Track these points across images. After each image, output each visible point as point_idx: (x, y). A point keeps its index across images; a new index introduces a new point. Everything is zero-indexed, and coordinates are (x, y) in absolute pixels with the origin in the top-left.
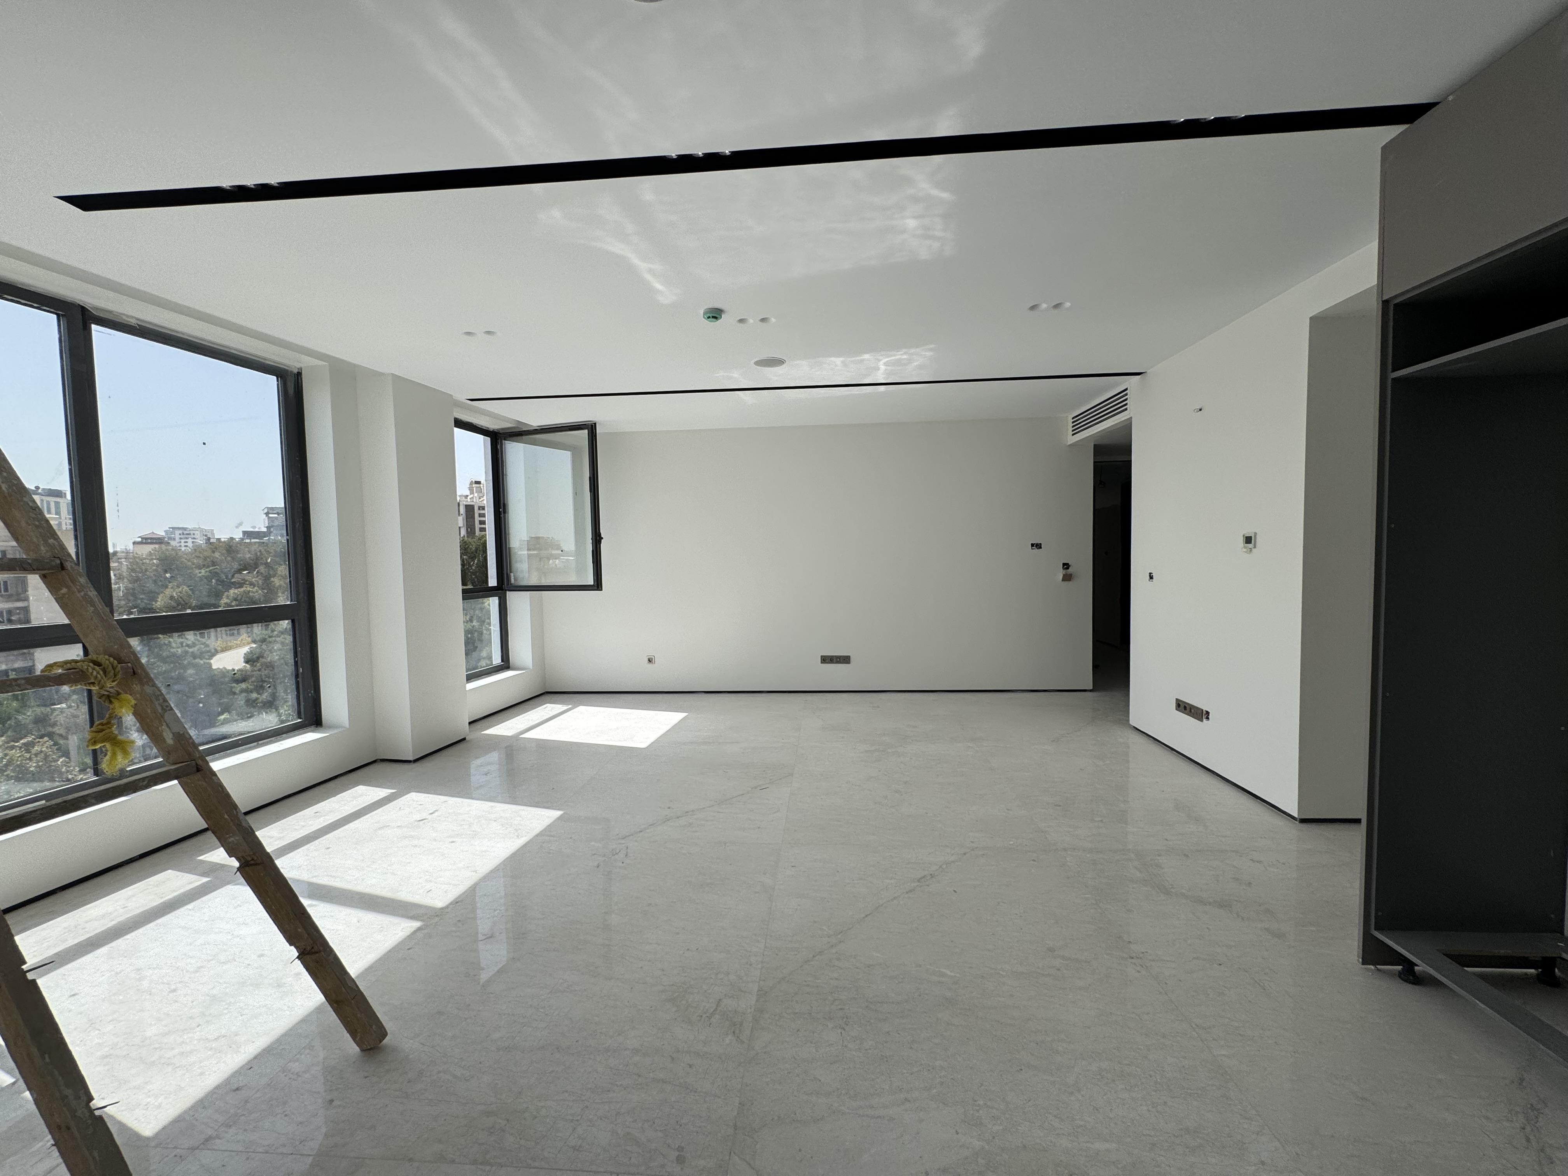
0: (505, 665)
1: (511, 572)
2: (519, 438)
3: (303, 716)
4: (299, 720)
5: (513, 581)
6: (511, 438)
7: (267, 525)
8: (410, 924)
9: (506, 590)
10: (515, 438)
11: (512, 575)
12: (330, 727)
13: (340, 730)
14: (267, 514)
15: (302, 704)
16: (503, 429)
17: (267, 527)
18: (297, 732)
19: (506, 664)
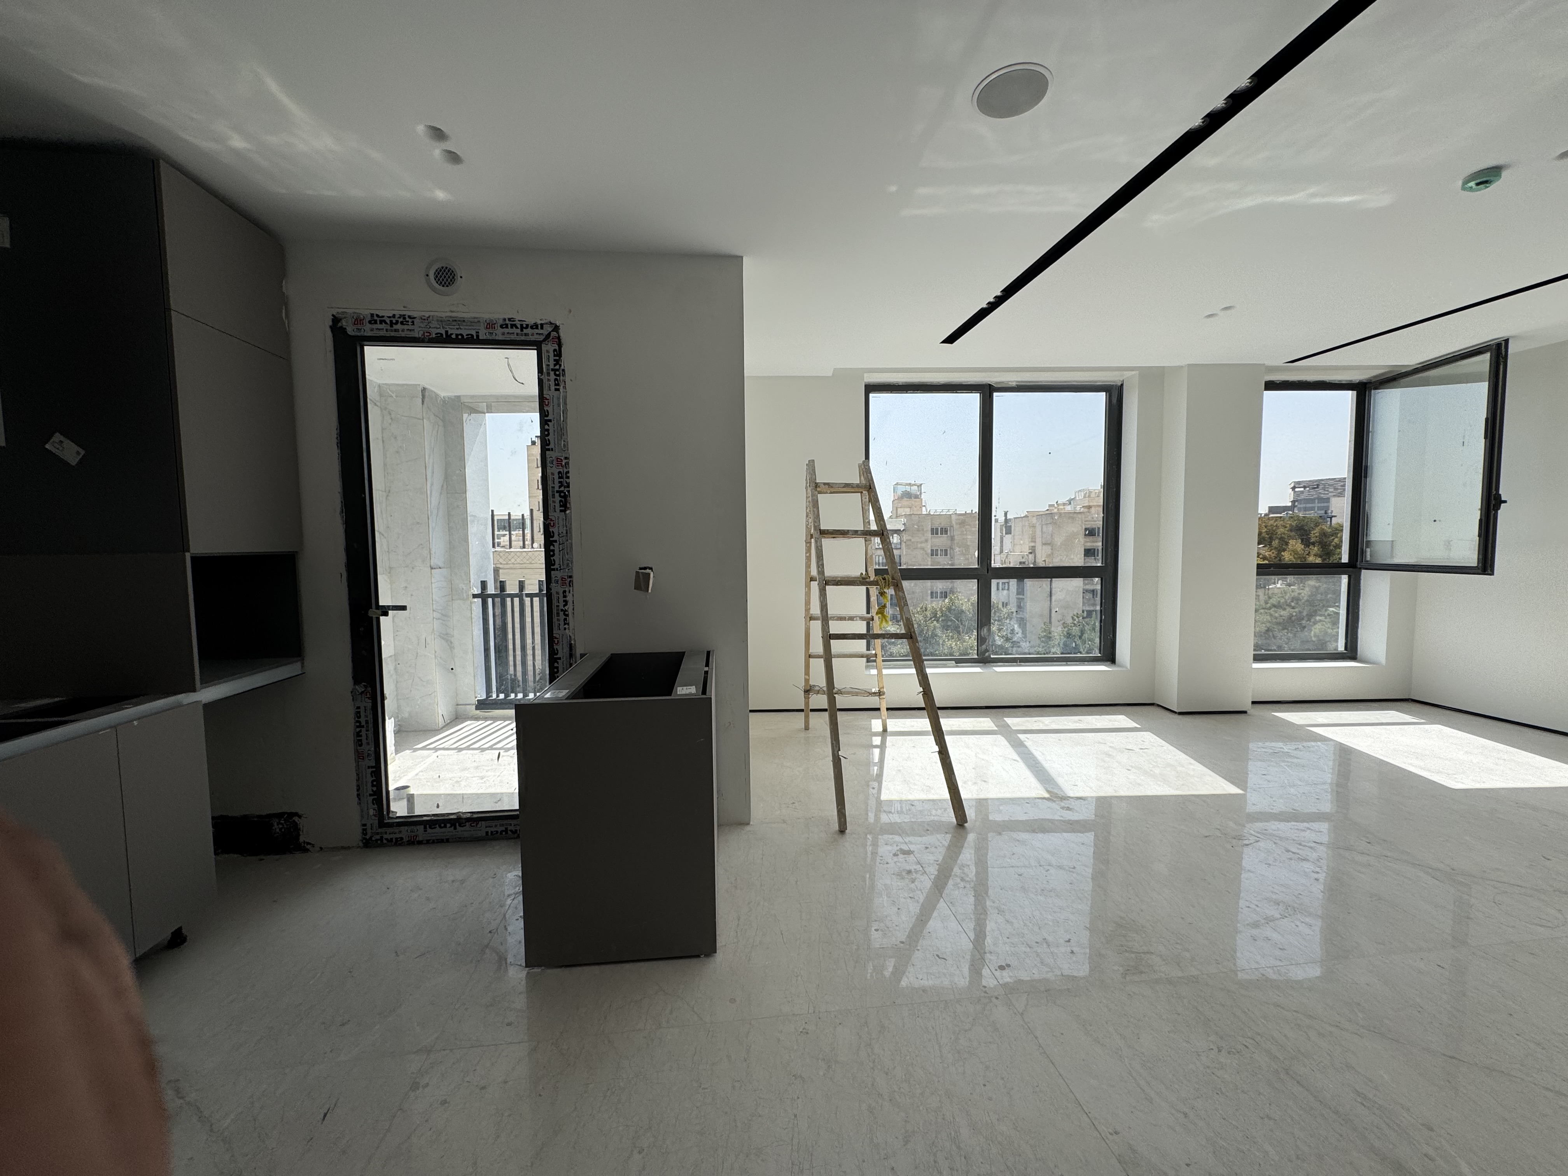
0: (1349, 655)
1: (1367, 547)
2: (1395, 383)
3: (1102, 652)
4: (1100, 655)
5: (1368, 558)
6: (1381, 387)
7: (1292, 499)
8: (1042, 792)
9: (1360, 568)
10: (1391, 384)
11: (1368, 550)
12: (1119, 666)
13: (1124, 669)
14: (1293, 488)
15: (1102, 643)
16: (1375, 377)
17: (1292, 502)
18: (1095, 663)
19: (1351, 652)
